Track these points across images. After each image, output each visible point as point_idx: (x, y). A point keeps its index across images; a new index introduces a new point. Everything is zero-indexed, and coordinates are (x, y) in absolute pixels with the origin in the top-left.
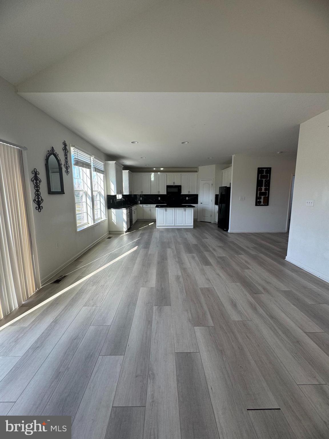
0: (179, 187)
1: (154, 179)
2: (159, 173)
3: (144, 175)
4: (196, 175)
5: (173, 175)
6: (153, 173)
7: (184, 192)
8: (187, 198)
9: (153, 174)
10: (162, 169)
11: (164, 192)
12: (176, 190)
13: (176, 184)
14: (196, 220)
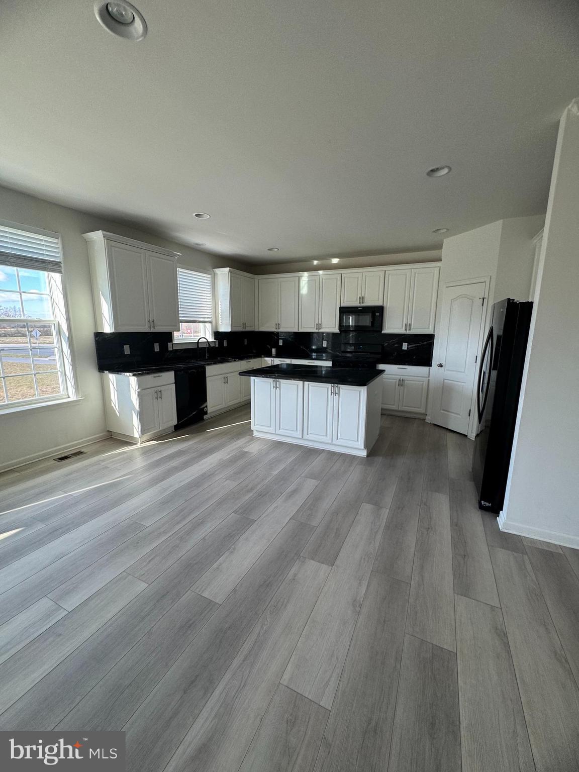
0: (377, 313)
1: (308, 291)
2: (321, 272)
3: (282, 280)
4: (436, 271)
5: (360, 275)
6: (306, 274)
7: (392, 326)
8: (405, 346)
9: (305, 277)
10: (335, 261)
11: (331, 325)
12: (366, 320)
13: (369, 302)
14: (422, 417)
